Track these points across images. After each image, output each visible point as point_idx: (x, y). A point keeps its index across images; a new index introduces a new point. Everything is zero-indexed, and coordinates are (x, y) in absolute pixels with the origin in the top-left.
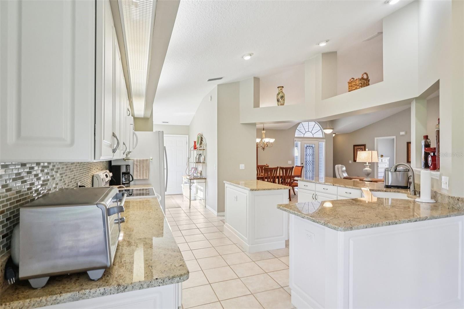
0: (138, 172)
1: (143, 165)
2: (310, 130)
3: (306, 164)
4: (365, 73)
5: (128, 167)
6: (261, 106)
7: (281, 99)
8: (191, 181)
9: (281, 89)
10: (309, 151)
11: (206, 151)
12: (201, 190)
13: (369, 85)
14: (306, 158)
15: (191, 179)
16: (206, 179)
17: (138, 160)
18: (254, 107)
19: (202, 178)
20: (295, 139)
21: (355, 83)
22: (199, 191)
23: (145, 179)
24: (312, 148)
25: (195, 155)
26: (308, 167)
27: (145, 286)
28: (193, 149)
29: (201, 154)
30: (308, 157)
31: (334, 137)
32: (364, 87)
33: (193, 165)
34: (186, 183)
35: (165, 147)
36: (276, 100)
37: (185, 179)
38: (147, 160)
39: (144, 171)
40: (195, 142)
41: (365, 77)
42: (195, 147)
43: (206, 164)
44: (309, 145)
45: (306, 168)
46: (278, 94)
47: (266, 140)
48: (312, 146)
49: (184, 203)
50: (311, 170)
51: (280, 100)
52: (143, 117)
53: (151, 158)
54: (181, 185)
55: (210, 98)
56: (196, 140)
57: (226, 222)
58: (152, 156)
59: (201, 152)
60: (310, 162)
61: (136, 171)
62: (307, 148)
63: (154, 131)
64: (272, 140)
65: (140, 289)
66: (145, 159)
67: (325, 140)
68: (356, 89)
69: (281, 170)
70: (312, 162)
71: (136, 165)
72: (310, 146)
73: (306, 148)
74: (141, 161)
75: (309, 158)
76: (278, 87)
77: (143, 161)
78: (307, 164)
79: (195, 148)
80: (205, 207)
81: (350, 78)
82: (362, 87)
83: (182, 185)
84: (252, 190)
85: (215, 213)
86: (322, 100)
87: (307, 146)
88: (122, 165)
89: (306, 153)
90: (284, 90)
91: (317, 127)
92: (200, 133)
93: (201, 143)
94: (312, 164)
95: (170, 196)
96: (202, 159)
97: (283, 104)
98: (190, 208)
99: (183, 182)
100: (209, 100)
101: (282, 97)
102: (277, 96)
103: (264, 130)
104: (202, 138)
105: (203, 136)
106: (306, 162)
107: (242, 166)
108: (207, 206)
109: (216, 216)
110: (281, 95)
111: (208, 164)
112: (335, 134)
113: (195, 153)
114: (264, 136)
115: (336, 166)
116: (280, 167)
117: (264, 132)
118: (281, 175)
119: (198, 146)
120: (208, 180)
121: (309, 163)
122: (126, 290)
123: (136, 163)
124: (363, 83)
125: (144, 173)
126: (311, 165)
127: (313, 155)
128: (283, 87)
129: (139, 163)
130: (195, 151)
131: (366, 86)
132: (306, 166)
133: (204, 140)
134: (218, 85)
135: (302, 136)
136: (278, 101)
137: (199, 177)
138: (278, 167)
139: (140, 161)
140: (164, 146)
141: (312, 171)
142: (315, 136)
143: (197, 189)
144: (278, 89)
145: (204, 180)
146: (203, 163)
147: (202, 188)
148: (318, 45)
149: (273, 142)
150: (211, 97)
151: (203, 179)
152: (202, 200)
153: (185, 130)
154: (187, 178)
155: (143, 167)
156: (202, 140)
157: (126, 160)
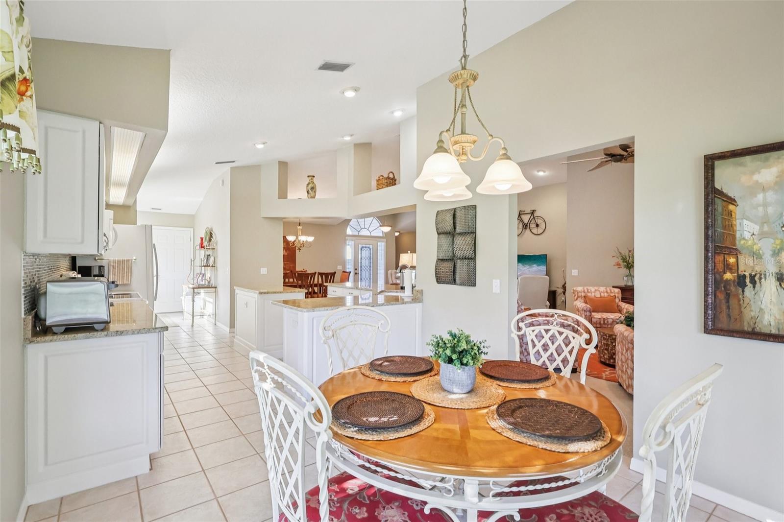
0: (115, 275)
1: (122, 267)
2: (367, 226)
3: (361, 270)
4: (391, 172)
5: (101, 268)
6: (290, 196)
7: (312, 190)
8: (194, 291)
9: (311, 179)
10: (365, 253)
11: (217, 250)
12: (209, 302)
13: (395, 184)
14: (361, 262)
15: (194, 288)
16: (216, 287)
17: (115, 261)
18: (279, 198)
19: (210, 286)
20: (346, 238)
21: (381, 182)
22: (207, 303)
23: (126, 284)
24: (369, 249)
25: (202, 257)
26: (364, 273)
27: (136, 332)
28: (198, 247)
29: (209, 255)
30: (364, 261)
31: (397, 238)
32: (390, 186)
33: (198, 270)
34: (187, 295)
35: (154, 245)
36: (306, 192)
37: (187, 288)
38: (129, 260)
39: (124, 273)
40: (202, 239)
41: (391, 176)
42: (202, 245)
43: (217, 267)
44: (364, 246)
45: (361, 275)
46: (308, 185)
47: (303, 238)
48: (368, 247)
49: (184, 322)
50: (367, 277)
51: (310, 191)
52: (121, 204)
53: (134, 258)
54: (181, 297)
55: (221, 182)
56: (203, 236)
57: (236, 335)
58: (136, 255)
59: (209, 252)
60: (366, 267)
61: (113, 274)
62: (363, 249)
63: (139, 223)
64: (311, 239)
65: (132, 334)
66: (126, 259)
67: (385, 240)
68: (383, 188)
69: (320, 276)
70: (369, 267)
71: (113, 266)
72: (366, 247)
73: (361, 249)
74: (120, 261)
75: (365, 263)
76: (308, 176)
77: (122, 261)
78: (363, 270)
79: (202, 247)
80: (215, 324)
81: (379, 175)
82: (387, 186)
83: (183, 298)
84: (261, 293)
85: (227, 329)
86: (354, 195)
87: (363, 247)
88: (93, 266)
89: (361, 256)
90: (315, 180)
91: (376, 223)
92: (209, 227)
93: (210, 240)
94: (369, 270)
95: (164, 314)
96: (211, 262)
97: (314, 197)
98: (192, 326)
99: (184, 293)
100: (221, 185)
101: (312, 188)
102: (307, 187)
103: (300, 225)
104: (211, 233)
105: (212, 231)
106: (361, 267)
107: (264, 271)
108: (218, 324)
109: (228, 333)
110: (311, 185)
111: (218, 269)
112: (399, 232)
113: (202, 253)
114: (300, 233)
115: (389, 272)
116: (318, 273)
117: (301, 227)
118: (320, 282)
119: (205, 244)
120: (219, 289)
121: (364, 269)
122: (123, 334)
123: (112, 264)
124: (389, 183)
125: (124, 276)
126: (367, 272)
127: (370, 258)
128: (314, 176)
129: (118, 264)
130: (202, 252)
131: (392, 185)
132: (361, 272)
133: (213, 236)
134: (231, 168)
135: (356, 233)
136: (308, 192)
137: (205, 286)
138: (316, 273)
139: (118, 261)
140: (153, 243)
141: (369, 279)
142: (373, 234)
143: (205, 301)
144: (308, 179)
145: (214, 289)
146: (212, 266)
147: (211, 300)
148: (342, 138)
149: (313, 241)
150: (223, 181)
151: (212, 287)
152: (212, 316)
153: (189, 221)
154: (189, 287)
155: (123, 269)
156: (211, 236)
157: (98, 260)
